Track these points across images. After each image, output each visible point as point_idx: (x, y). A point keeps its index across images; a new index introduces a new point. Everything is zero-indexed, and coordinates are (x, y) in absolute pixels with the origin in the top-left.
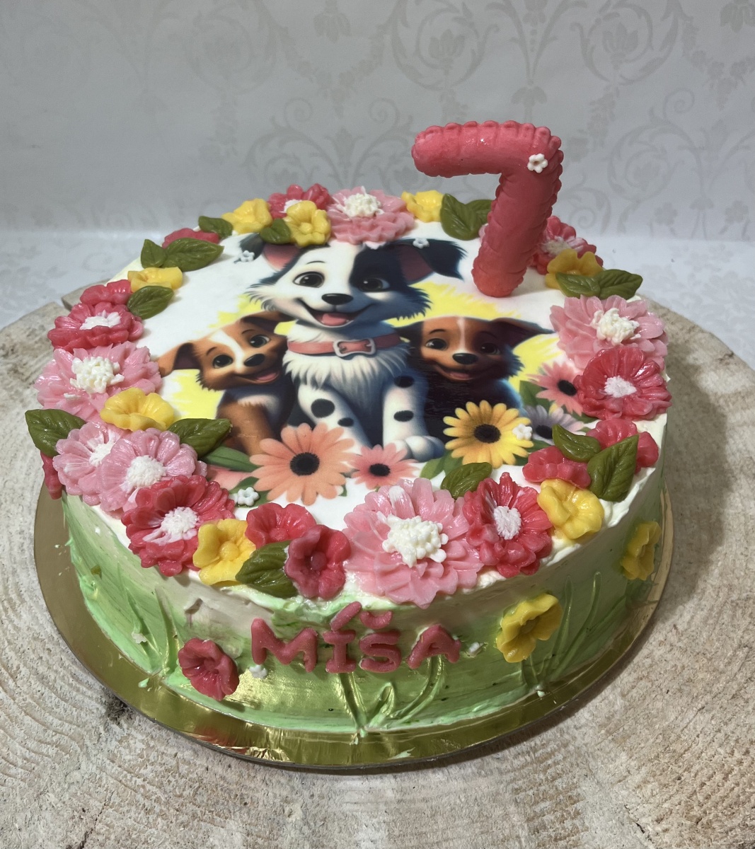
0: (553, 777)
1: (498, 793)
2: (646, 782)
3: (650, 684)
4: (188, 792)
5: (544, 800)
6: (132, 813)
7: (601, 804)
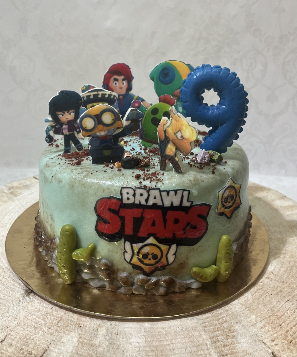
0: (221, 322)
1: (196, 327)
2: (265, 326)
3: (263, 292)
4: (55, 322)
5: (218, 331)
6: (29, 329)
7: (244, 334)
